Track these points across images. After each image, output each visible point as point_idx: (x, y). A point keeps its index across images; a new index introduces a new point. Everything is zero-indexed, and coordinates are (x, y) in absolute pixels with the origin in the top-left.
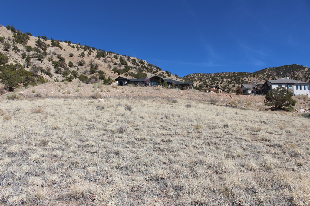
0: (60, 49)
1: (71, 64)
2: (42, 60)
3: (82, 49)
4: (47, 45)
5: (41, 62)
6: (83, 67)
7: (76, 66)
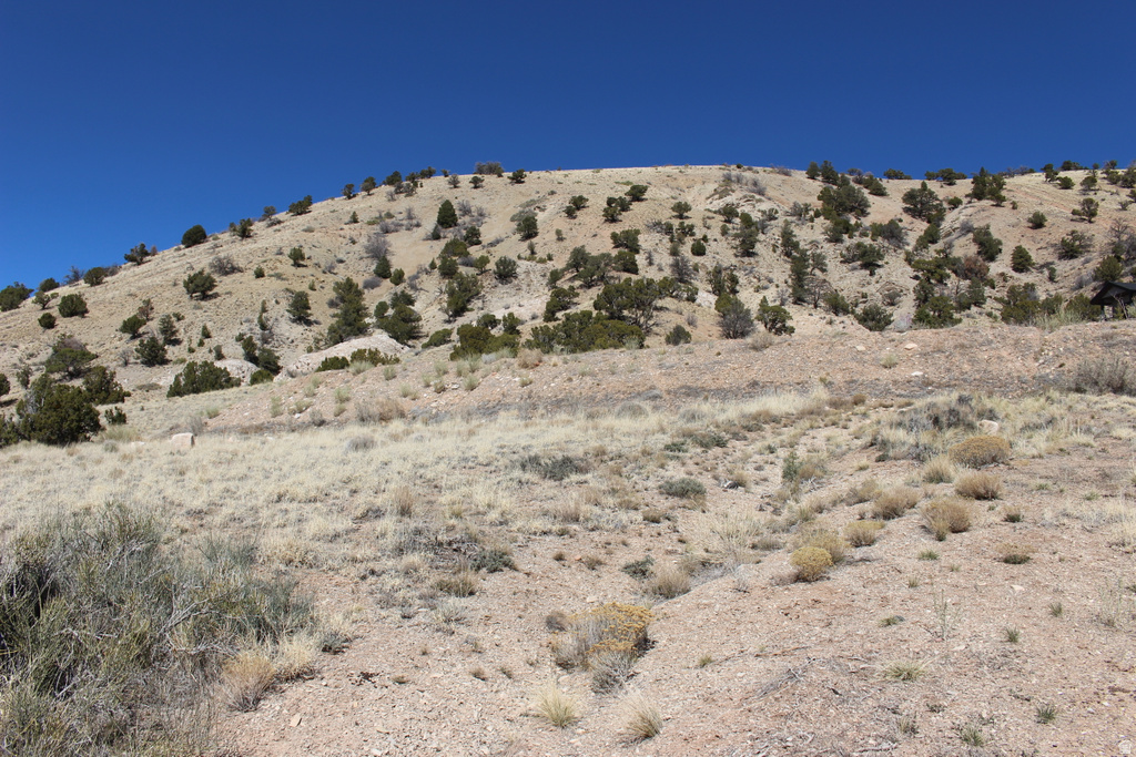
0: (997, 205)
1: (1021, 262)
2: (880, 263)
3: (1115, 183)
4: (950, 202)
5: (868, 272)
6: (1077, 262)
7: (1047, 265)
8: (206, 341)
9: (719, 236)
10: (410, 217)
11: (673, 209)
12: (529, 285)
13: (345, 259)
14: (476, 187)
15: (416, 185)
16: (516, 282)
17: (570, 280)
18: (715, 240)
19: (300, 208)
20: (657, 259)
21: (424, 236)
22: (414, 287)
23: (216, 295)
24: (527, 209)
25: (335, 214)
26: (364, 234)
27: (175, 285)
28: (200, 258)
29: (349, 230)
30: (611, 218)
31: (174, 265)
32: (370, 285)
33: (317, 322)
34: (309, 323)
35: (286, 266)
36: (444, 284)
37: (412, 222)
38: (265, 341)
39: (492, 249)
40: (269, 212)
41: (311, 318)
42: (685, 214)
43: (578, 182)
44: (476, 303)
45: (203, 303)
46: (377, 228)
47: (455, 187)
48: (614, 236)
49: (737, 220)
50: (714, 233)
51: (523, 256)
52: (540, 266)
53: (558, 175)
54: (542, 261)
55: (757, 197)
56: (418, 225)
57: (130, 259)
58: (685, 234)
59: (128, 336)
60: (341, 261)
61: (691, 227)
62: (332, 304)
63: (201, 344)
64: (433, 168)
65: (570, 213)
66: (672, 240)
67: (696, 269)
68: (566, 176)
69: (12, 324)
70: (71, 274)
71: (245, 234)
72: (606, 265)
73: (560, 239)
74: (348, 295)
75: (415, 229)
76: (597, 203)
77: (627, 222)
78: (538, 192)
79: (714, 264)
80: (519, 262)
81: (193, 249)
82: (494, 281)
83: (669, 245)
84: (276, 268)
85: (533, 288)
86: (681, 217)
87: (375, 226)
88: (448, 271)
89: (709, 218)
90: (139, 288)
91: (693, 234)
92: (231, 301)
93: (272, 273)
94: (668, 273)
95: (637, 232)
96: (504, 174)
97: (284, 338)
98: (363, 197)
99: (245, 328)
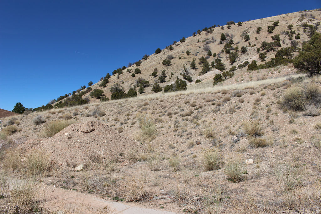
8: (173, 76)
9: (303, 33)
10: (213, 39)
11: (288, 27)
12: (251, 53)
13: (199, 52)
14: (229, 29)
15: (212, 30)
16: (247, 53)
17: (262, 50)
18: (302, 34)
19: (183, 40)
20: (286, 42)
21: (218, 44)
22: (219, 57)
23: (171, 65)
24: (244, 33)
25: (193, 41)
26: (202, 45)
27: (159, 63)
28: (163, 56)
29: (198, 44)
30: (270, 32)
31: (156, 59)
32: (208, 58)
33: (198, 69)
34: (196, 69)
35: (186, 56)
36: (228, 55)
37: (214, 40)
38: (187, 74)
39: (237, 45)
40: (175, 42)
41: (196, 68)
42: (292, 28)
43: (257, 23)
44: (237, 59)
45: (169, 67)
46: (205, 43)
47: (223, 29)
48: (272, 37)
49: (308, 27)
50: (301, 32)
51: (247, 45)
52: (252, 48)
53: (251, 22)
54: (253, 46)
55: (313, 19)
56: (215, 41)
57: (143, 59)
58: (293, 34)
59: (153, 77)
60: (198, 53)
61: (294, 32)
62: (200, 64)
63: (172, 76)
64: (215, 25)
65: (258, 32)
66: (289, 36)
67: (298, 43)
68: (253, 22)
69: (124, 77)
70: (129, 64)
71: (171, 49)
72: (273, 45)
73: (256, 40)
74: (203, 61)
75: (215, 42)
76: (265, 29)
77: (275, 32)
78: (246, 28)
79: (303, 41)
80: (247, 47)
81: (158, 54)
82: (241, 53)
83: (289, 37)
84: (183, 56)
85: (252, 54)
86: (290, 29)
87: (204, 43)
88: (228, 52)
89: (299, 28)
90: (151, 65)
91: (295, 33)
92: (175, 65)
93: (183, 57)
94: (290, 45)
95: (279, 35)
96: (235, 24)
97: (191, 73)
98: (199, 35)
99: (181, 72)
